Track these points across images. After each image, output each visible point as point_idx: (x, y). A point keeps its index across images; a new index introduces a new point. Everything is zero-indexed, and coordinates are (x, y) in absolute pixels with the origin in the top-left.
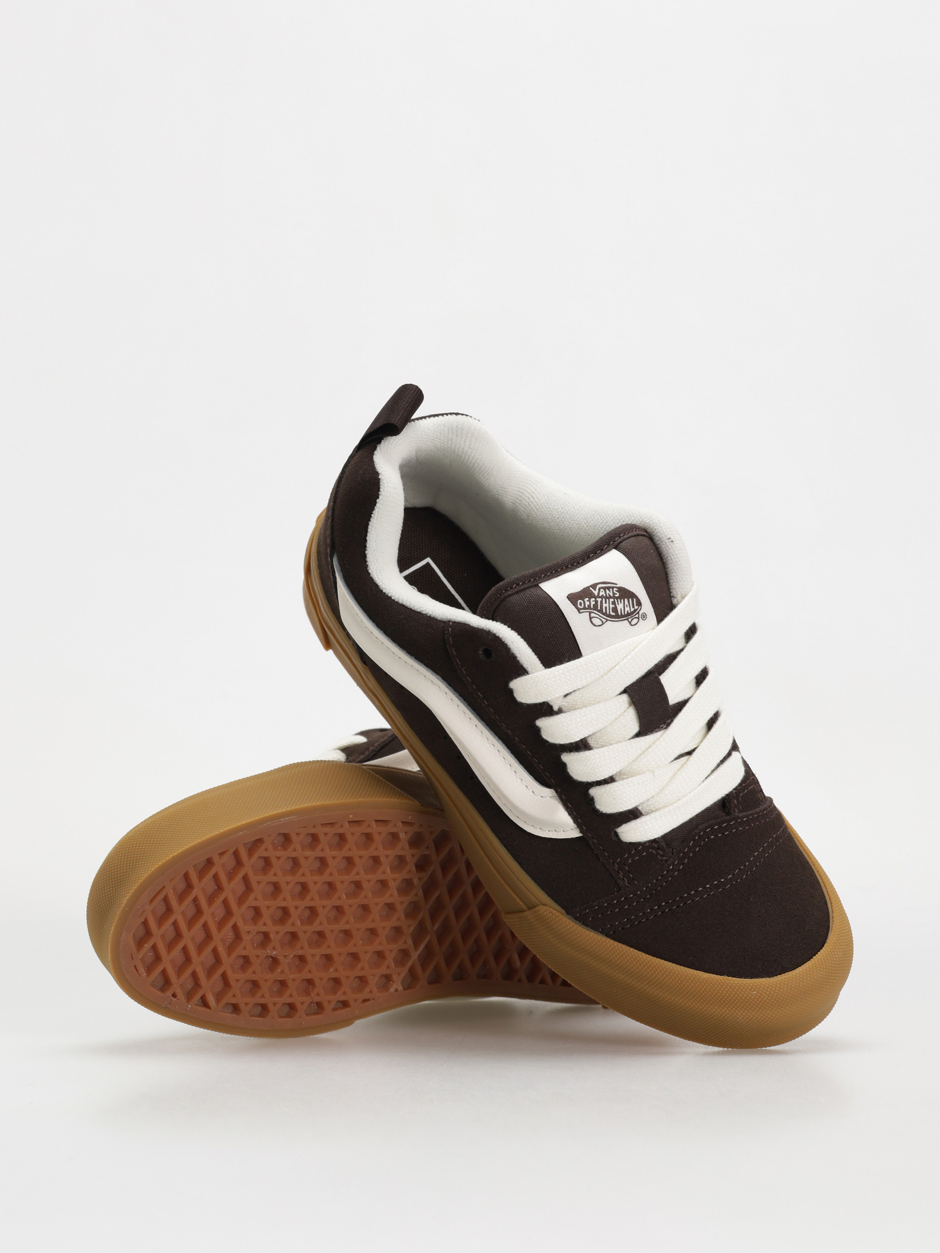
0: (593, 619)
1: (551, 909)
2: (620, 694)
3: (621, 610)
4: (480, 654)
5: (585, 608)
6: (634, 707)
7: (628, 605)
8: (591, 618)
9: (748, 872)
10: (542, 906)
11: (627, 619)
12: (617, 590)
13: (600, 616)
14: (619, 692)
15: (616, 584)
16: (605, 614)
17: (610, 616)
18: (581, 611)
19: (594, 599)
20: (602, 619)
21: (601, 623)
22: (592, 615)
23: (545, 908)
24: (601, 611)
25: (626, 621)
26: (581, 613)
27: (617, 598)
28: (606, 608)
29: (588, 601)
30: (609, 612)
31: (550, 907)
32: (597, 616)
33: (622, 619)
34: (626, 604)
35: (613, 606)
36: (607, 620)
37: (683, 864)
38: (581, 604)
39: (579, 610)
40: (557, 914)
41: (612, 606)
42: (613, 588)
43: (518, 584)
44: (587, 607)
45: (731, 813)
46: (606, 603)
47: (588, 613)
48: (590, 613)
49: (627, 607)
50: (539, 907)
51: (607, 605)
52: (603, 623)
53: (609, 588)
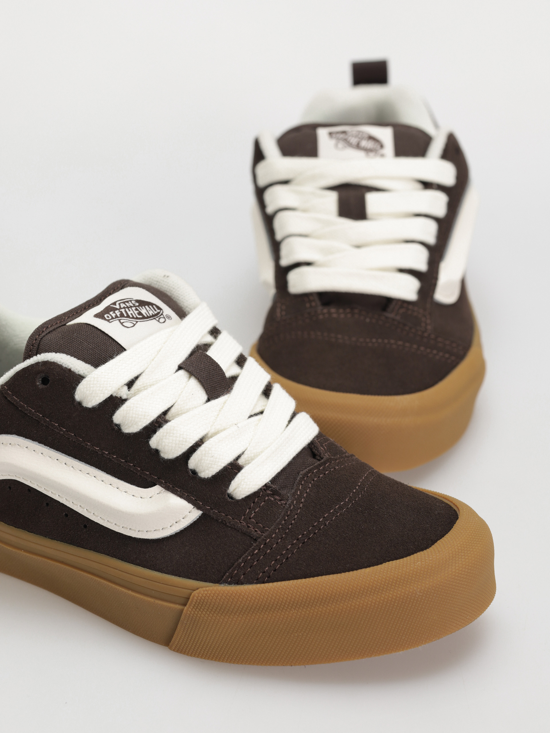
0: (123, 324)
1: (204, 589)
2: (176, 372)
3: (146, 313)
4: (38, 385)
5: (112, 318)
6: (193, 376)
7: (150, 310)
8: (122, 324)
9: (362, 492)
10: (195, 591)
11: (155, 319)
12: (135, 301)
13: (129, 320)
14: (175, 371)
15: (133, 299)
16: (133, 318)
17: (137, 318)
18: (110, 321)
19: (118, 311)
20: (131, 322)
21: (132, 325)
22: (122, 321)
23: (198, 591)
24: (128, 316)
25: (154, 320)
26: (111, 322)
27: (138, 306)
28: (132, 314)
29: (113, 313)
30: (136, 316)
31: (202, 588)
32: (126, 321)
33: (150, 319)
34: (148, 310)
35: (138, 312)
36: (137, 322)
37: (302, 502)
38: (108, 317)
39: (108, 321)
40: (211, 588)
41: (136, 312)
42: (131, 301)
43: (47, 327)
44: (114, 317)
45: (323, 458)
46: (129, 311)
47: (118, 321)
48: (119, 320)
49: (150, 311)
50: (193, 594)
51: (132, 312)
52: (134, 325)
53: (127, 302)
